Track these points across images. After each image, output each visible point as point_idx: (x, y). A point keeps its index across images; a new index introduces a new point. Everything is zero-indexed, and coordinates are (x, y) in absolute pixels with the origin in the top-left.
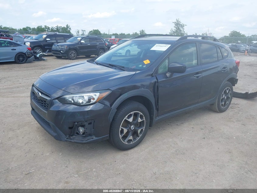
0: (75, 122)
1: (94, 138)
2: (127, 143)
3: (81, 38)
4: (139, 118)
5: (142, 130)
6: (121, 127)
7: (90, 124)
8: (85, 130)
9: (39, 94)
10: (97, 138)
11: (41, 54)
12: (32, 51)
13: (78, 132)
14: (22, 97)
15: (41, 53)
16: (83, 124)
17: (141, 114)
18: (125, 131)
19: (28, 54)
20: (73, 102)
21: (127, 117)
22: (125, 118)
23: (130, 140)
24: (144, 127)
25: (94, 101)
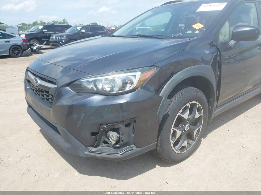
0: (101, 125)
1: (134, 148)
2: (179, 152)
3: (81, 27)
4: (197, 112)
5: (199, 130)
6: (172, 128)
7: (127, 125)
8: (119, 137)
9: (36, 80)
10: (139, 149)
11: (38, 47)
12: (28, 43)
13: (106, 140)
14: (17, 92)
15: (39, 45)
16: (116, 127)
17: (200, 105)
18: (179, 133)
19: (23, 47)
20: (95, 89)
21: (181, 111)
22: (179, 114)
23: (184, 147)
24: (202, 126)
25: (133, 86)
